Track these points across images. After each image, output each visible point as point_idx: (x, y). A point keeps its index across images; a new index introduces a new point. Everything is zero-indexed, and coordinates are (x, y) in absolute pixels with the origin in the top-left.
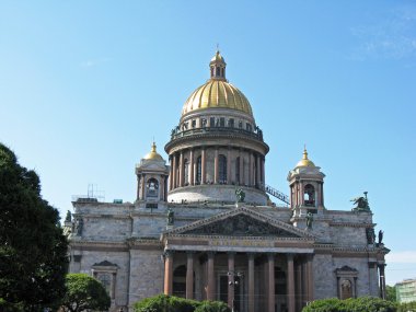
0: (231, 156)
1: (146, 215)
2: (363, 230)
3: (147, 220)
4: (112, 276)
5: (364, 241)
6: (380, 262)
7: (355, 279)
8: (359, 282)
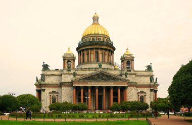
0: (100, 52)
1: (66, 74)
2: (149, 78)
3: (67, 75)
4: (56, 96)
5: (149, 81)
6: (155, 89)
7: (145, 96)
8: (146, 97)
